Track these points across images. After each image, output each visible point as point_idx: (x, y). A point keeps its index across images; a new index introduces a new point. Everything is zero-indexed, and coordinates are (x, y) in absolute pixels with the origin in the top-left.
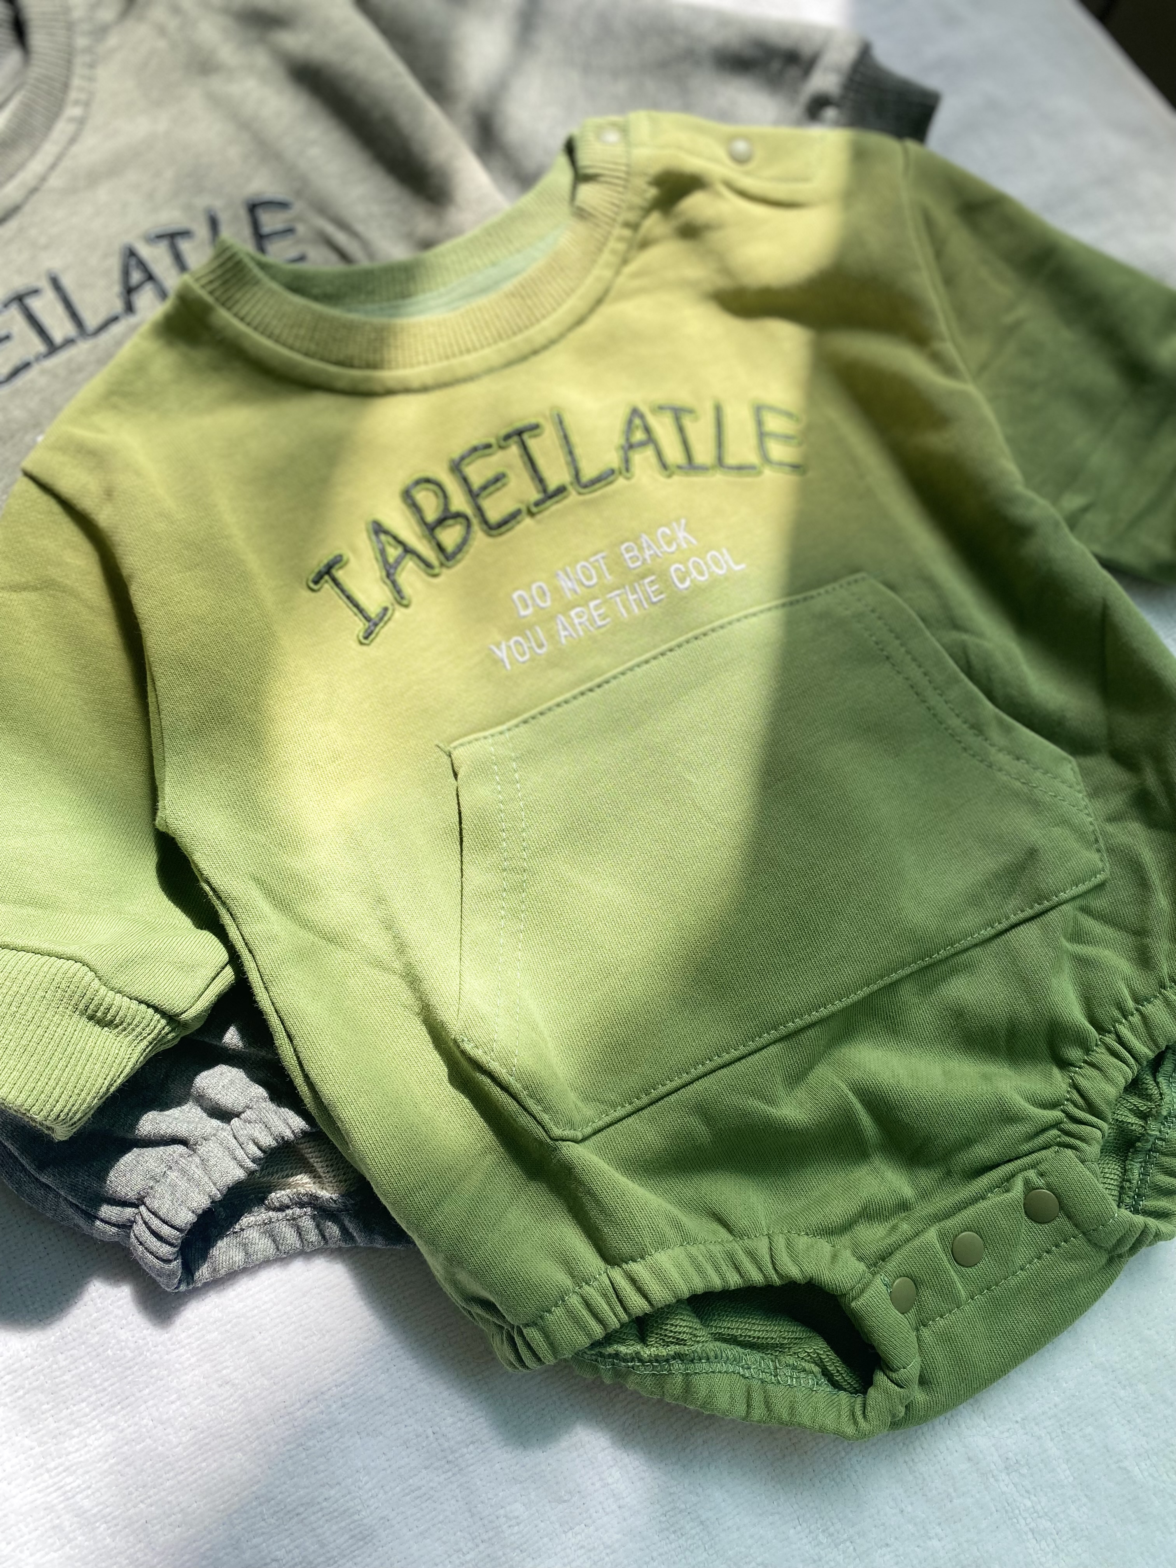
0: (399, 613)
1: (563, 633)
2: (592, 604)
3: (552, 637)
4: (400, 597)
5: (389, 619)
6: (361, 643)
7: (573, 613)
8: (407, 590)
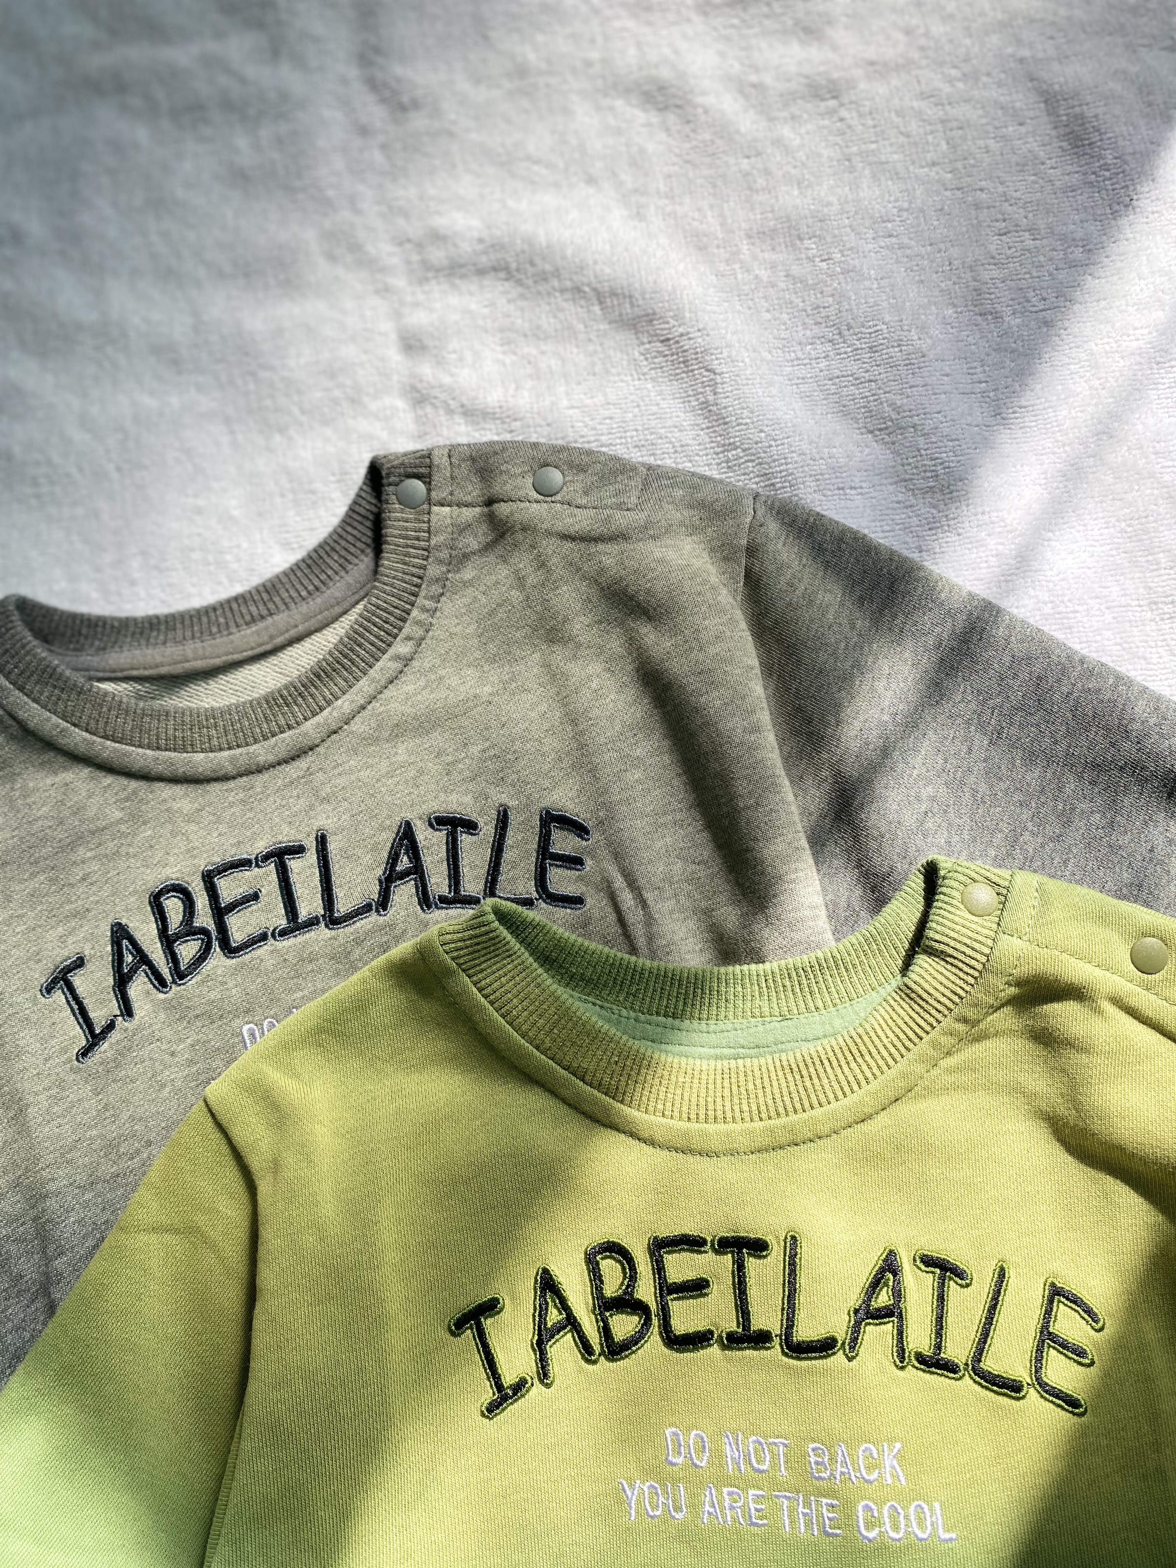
0: (537, 1390)
1: (707, 1508)
2: (751, 1492)
3: (695, 1507)
4: (543, 1374)
5: (522, 1396)
6: (483, 1415)
7: (725, 1490)
8: (555, 1368)
